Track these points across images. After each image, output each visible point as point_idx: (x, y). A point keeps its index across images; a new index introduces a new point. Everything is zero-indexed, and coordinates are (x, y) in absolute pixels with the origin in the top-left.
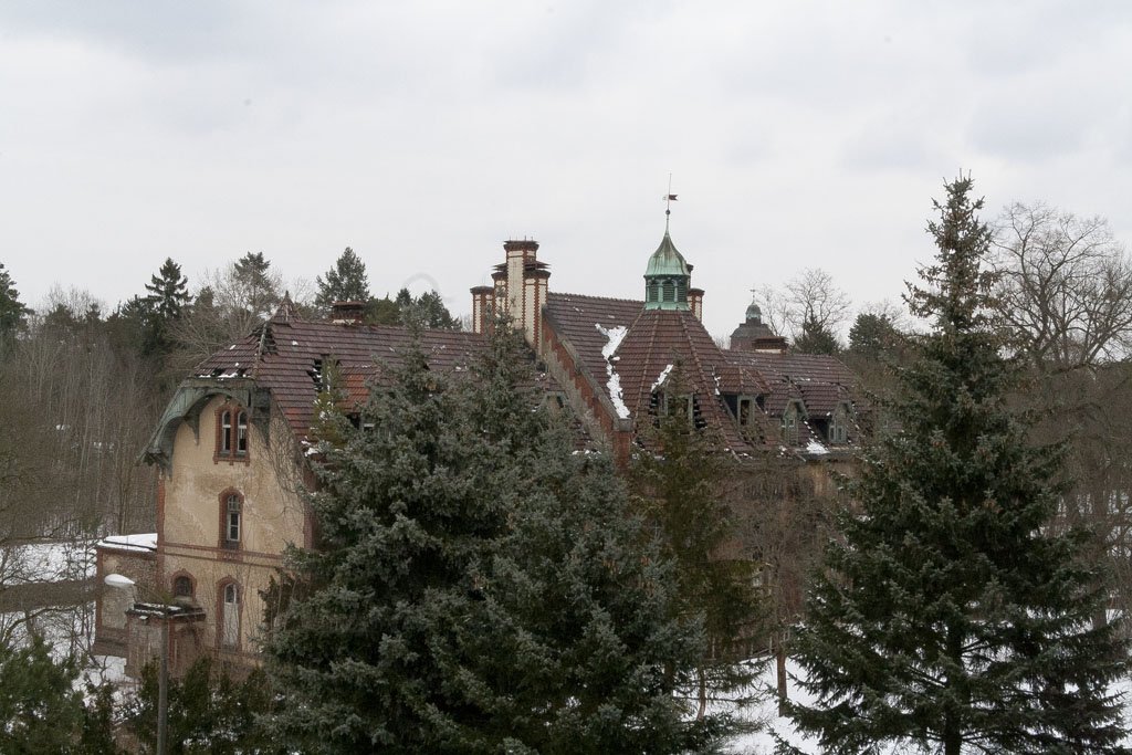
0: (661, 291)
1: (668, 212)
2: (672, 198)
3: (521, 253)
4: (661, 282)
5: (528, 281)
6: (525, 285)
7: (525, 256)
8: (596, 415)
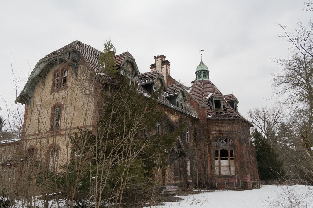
0: (202, 75)
1: (201, 55)
2: (202, 51)
3: (161, 58)
4: (202, 72)
5: (163, 66)
6: (162, 68)
7: (162, 59)
8: (191, 104)
